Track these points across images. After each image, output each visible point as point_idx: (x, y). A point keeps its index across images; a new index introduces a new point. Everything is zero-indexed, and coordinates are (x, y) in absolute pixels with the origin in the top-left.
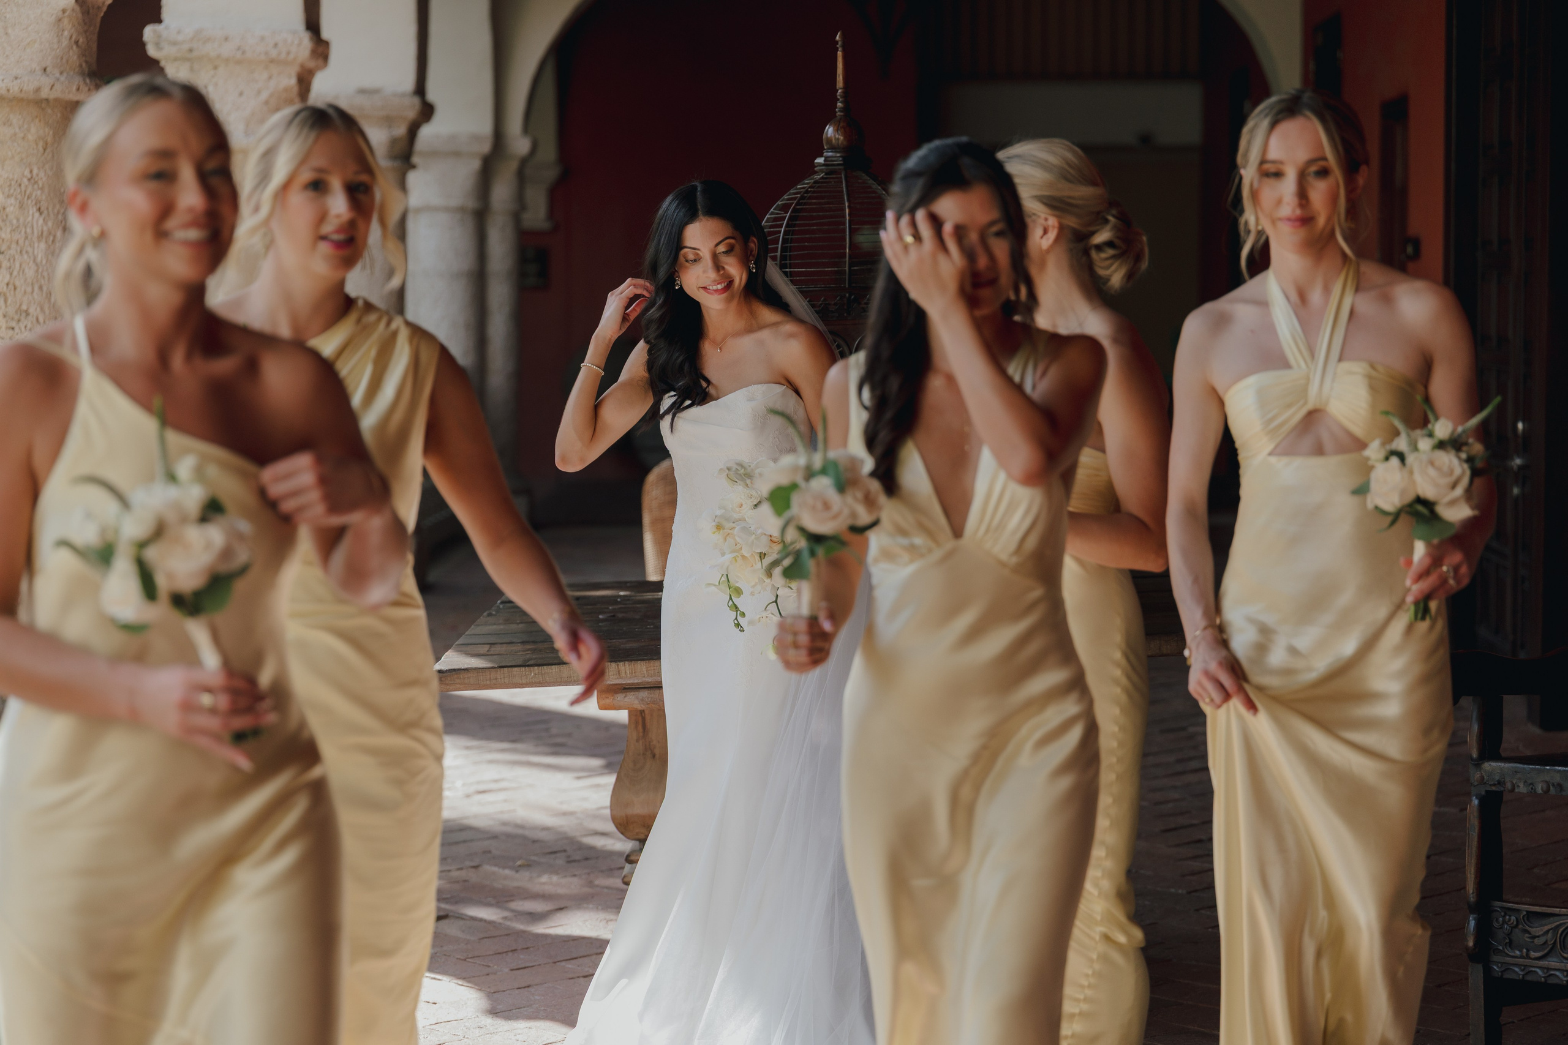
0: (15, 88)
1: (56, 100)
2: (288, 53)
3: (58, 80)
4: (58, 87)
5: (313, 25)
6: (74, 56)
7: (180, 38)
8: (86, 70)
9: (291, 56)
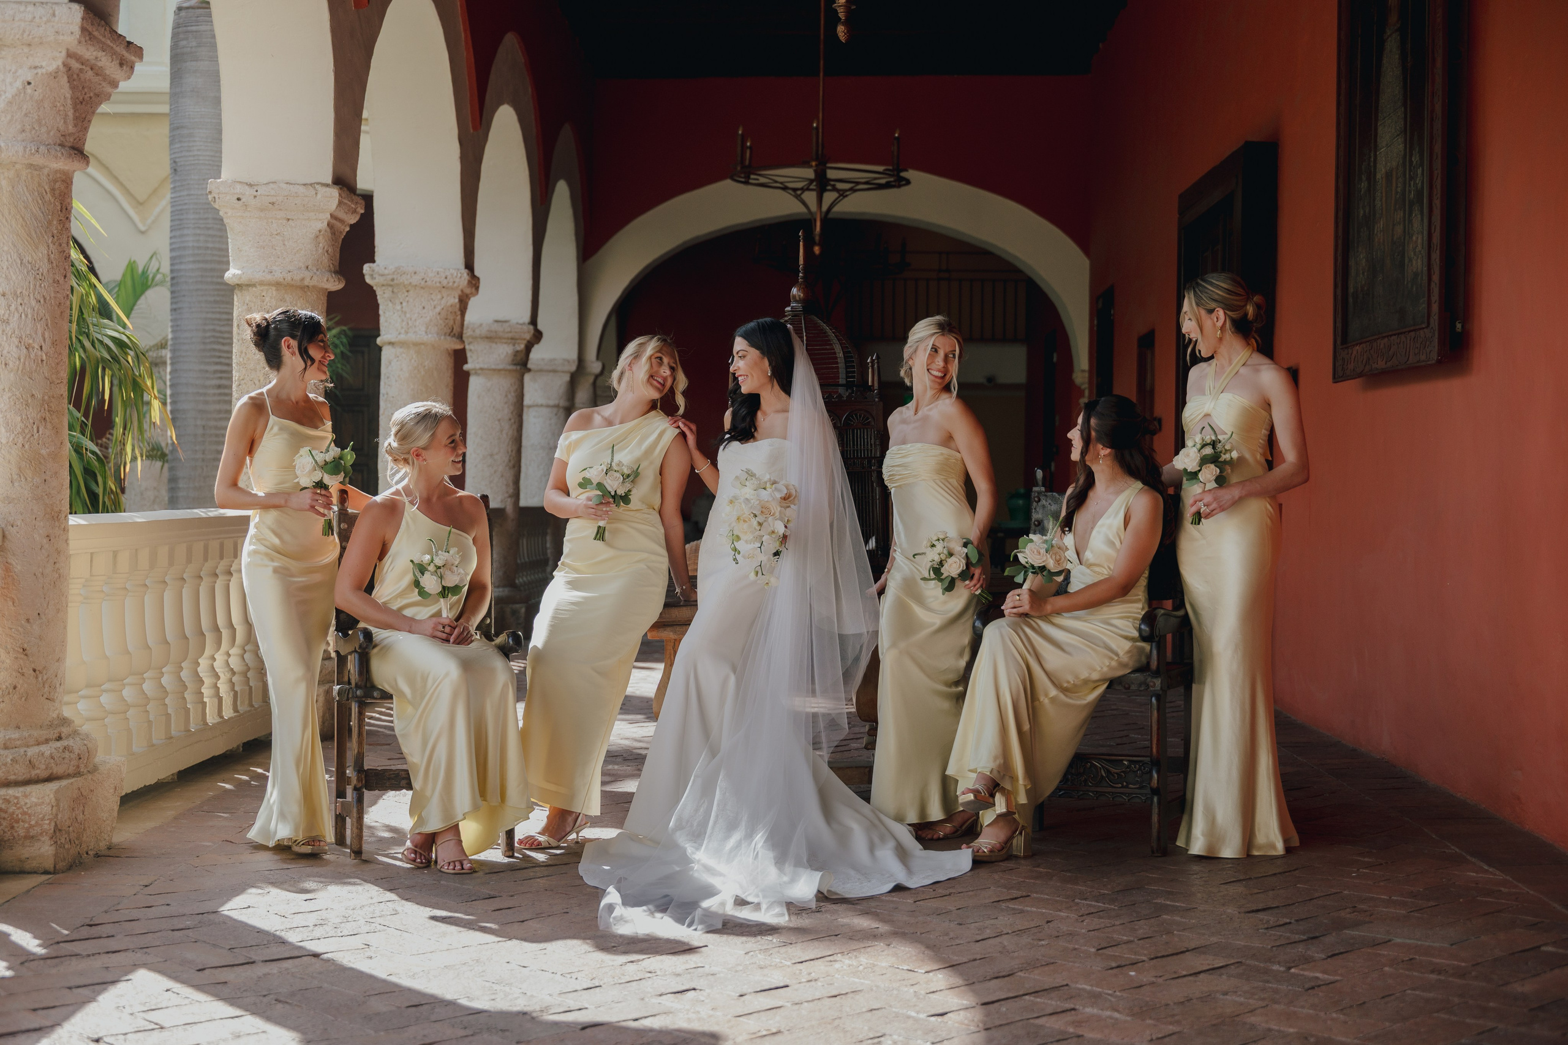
0: (288, 277)
1: (314, 287)
2: (454, 282)
3: (315, 273)
4: (315, 278)
5: (469, 266)
6: (325, 260)
7: (386, 272)
8: (333, 269)
9: (456, 285)
